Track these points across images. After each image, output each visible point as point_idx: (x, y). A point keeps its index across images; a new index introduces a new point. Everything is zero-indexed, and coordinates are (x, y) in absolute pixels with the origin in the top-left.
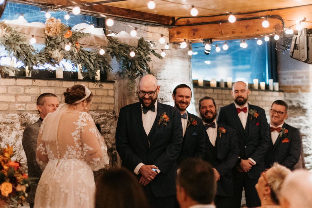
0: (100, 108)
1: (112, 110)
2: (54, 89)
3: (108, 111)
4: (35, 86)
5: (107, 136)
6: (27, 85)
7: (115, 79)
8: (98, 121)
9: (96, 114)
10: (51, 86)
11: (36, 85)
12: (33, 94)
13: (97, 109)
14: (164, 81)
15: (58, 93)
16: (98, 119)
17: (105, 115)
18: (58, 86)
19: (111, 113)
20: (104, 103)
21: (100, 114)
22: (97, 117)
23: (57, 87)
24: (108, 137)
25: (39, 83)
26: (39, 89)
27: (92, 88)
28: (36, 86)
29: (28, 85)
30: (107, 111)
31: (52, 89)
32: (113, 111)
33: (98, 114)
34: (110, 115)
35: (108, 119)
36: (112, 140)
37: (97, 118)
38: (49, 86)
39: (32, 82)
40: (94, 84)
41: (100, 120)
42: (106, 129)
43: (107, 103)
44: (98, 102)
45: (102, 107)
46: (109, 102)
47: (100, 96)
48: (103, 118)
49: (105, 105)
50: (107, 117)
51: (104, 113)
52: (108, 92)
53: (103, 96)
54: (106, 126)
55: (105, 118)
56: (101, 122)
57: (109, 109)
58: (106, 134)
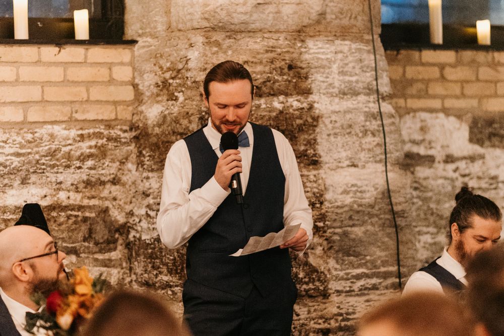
0: (79, 116)
1: (126, 121)
3: (113, 123)
7: (139, 36)
8: (71, 150)
9: (66, 132)
13: (71, 118)
14: (264, 37)
16: (70, 145)
17: (102, 133)
19: (121, 130)
20: (98, 102)
21: (80, 132)
22: (68, 139)
24: (114, 194)
27: (52, 61)
30: (109, 124)
32: (128, 124)
33: (73, 133)
35: (111, 145)
36: (126, 203)
37: (69, 142)
40: (60, 51)
41: (80, 148)
42: (103, 172)
43: (107, 102)
44: (75, 100)
45: (88, 112)
46: (116, 100)
47: (82, 82)
48: (93, 143)
49: (99, 106)
50: (105, 139)
51: (96, 128)
52: (110, 69)
53: (94, 82)
54: (103, 164)
55: (100, 142)
56: (82, 154)
57: (116, 119)
58: (108, 186)
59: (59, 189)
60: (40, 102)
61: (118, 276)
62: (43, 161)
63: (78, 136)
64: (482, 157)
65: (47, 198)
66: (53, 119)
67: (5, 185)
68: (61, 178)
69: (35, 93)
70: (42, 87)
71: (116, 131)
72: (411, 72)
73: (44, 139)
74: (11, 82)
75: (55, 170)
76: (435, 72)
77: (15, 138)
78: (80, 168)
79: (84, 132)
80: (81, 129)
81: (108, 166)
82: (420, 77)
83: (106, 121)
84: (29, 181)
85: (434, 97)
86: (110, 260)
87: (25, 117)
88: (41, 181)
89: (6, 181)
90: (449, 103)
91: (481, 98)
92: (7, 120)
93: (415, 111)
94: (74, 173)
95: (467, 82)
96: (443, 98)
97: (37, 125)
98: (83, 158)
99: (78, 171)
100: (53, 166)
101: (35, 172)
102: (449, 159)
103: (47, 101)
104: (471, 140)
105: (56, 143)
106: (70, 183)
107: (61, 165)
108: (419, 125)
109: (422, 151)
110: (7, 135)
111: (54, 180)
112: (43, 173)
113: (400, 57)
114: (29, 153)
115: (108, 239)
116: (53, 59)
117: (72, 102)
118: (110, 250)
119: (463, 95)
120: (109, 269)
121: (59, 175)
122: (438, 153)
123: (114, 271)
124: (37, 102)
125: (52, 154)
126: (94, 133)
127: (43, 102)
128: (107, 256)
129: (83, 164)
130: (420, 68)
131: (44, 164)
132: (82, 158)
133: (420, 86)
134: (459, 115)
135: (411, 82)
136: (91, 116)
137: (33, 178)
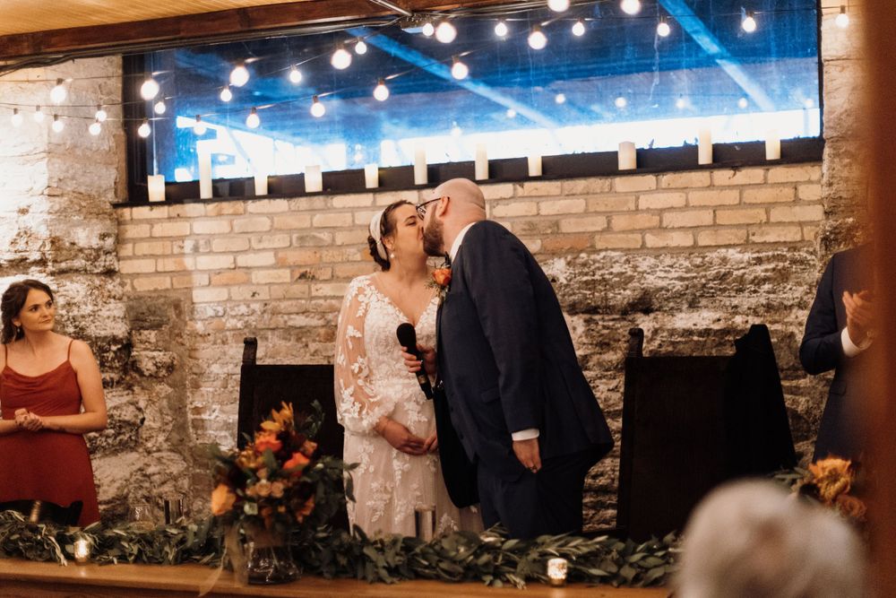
0: (756, 239)
2: (586, 199)
3: (799, 245)
4: (523, 197)
5: (797, 317)
6: (498, 197)
8: (745, 274)
9: (740, 256)
10: (574, 192)
11: (525, 195)
12: (517, 217)
13: (747, 241)
15: (598, 209)
16: (742, 268)
17: (785, 256)
18: (599, 191)
20: (780, 223)
21: (755, 255)
22: (742, 263)
23: (594, 194)
24: (800, 319)
25: (537, 189)
26: (535, 204)
28: (526, 197)
29: (503, 196)
30: (793, 247)
31: (576, 200)
33: (747, 256)
34: (805, 255)
35: (796, 268)
37: (743, 265)
38: (567, 193)
39: (515, 189)
40: (735, 174)
41: (755, 271)
42: (784, 296)
43: (791, 223)
44: (751, 222)
45: (767, 234)
46: (802, 220)
47: (761, 203)
48: (772, 266)
49: (780, 228)
50: (788, 262)
51: (777, 250)
52: (796, 189)
53: (775, 203)
54: (785, 288)
55: (781, 265)
56: (756, 278)
57: (802, 241)
58: (794, 310)
59: (736, 313)
60: (711, 226)
61: (806, 405)
62: (711, 285)
63: (754, 259)
65: (721, 322)
66: (727, 243)
67: (672, 308)
68: (735, 302)
69: (707, 218)
70: (714, 212)
71: (801, 253)
73: (714, 263)
74: (680, 208)
75: (727, 294)
77: (682, 262)
78: (755, 292)
79: (761, 255)
80: (758, 252)
81: (791, 289)
83: (790, 243)
84: (700, 305)
86: (798, 388)
87: (695, 242)
88: (714, 305)
89: (671, 304)
92: (676, 245)
94: (749, 297)
97: (711, 249)
98: (758, 282)
99: (755, 295)
100: (724, 290)
101: (702, 296)
103: (719, 225)
105: (728, 266)
106: (746, 307)
107: (732, 289)
110: (675, 260)
111: (728, 303)
112: (713, 296)
114: (696, 277)
115: (793, 365)
116: (727, 183)
117: (748, 225)
118: (798, 378)
120: (797, 398)
121: (732, 299)
123: (802, 400)
124: (709, 226)
125: (722, 278)
126: (773, 256)
127: (715, 226)
128: (794, 383)
129: (759, 288)
131: (712, 288)
132: (756, 281)
136: (771, 238)
137: (703, 302)
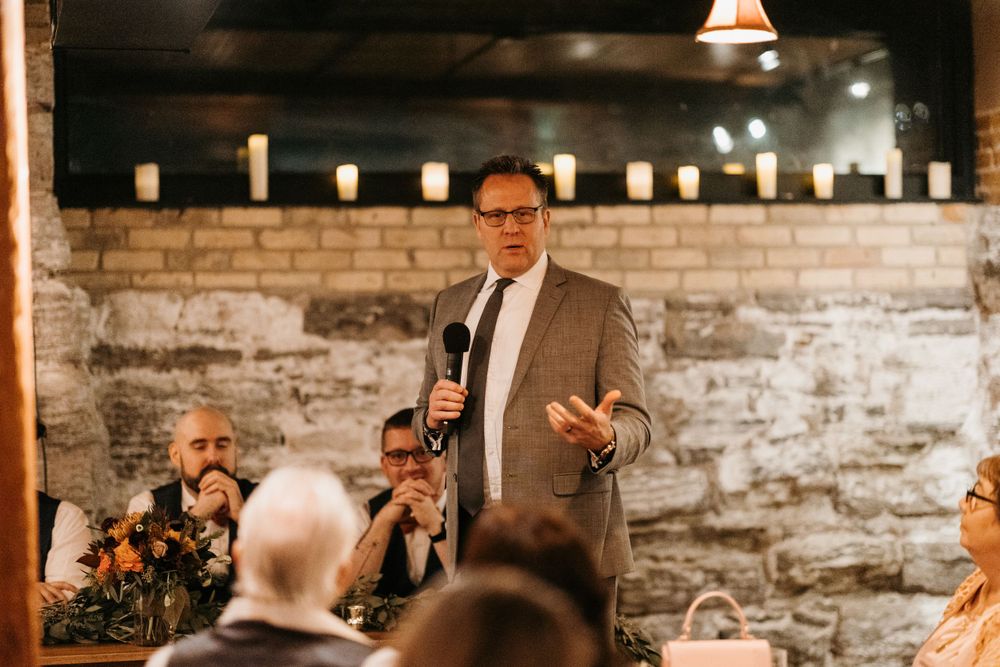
64: (325, 353)
72: (203, 238)
76: (247, 238)
82: (220, 244)
85: (244, 271)
90: (268, 280)
91: (325, 273)
93: (209, 290)
95: (302, 250)
96: (259, 273)
102: (263, 355)
104: (306, 329)
108: (215, 309)
109: (220, 343)
113: (185, 218)
119: (294, 269)
122: (246, 345)
130: (220, 233)
133: (217, 256)
134: (287, 296)
135: (204, 252)
